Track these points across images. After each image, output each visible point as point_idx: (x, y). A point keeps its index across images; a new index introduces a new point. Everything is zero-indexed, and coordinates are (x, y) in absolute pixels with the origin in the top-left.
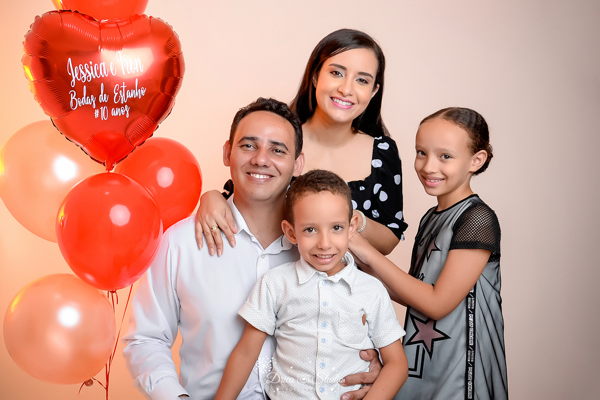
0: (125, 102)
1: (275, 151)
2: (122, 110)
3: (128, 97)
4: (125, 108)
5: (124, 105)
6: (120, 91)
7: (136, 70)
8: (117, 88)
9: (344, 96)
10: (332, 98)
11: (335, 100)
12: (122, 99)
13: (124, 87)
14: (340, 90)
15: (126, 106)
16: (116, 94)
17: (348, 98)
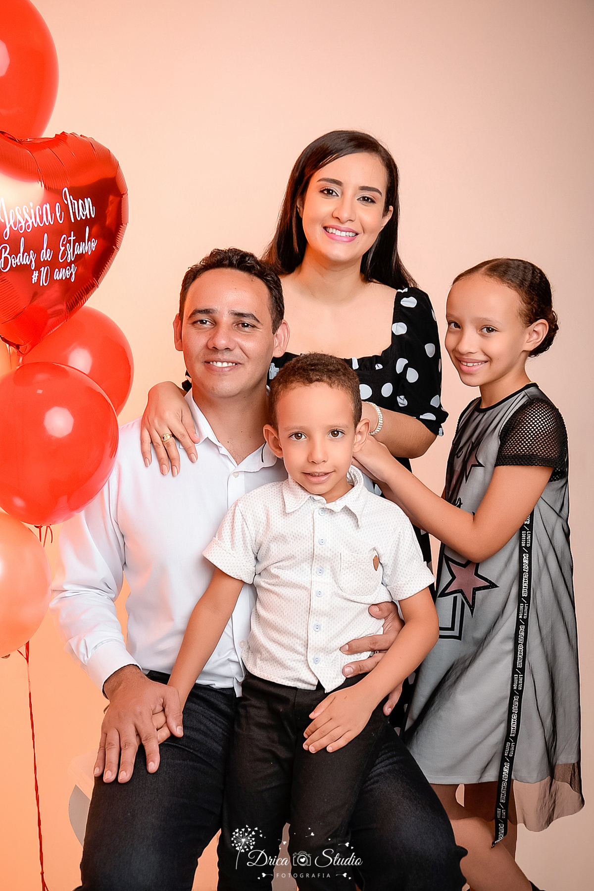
0: (73, 260)
1: (241, 325)
2: (67, 271)
3: (76, 253)
4: (71, 269)
5: (70, 264)
6: (68, 244)
7: (86, 214)
8: (64, 241)
9: (342, 223)
10: (325, 228)
11: (331, 230)
12: (69, 255)
13: (72, 238)
14: (336, 215)
15: (73, 265)
16: (62, 249)
17: (348, 225)
